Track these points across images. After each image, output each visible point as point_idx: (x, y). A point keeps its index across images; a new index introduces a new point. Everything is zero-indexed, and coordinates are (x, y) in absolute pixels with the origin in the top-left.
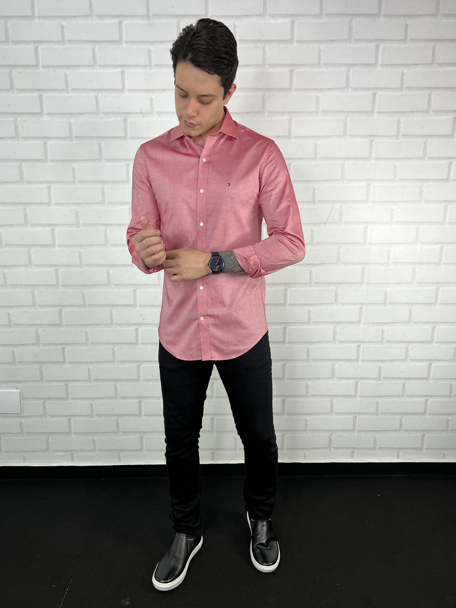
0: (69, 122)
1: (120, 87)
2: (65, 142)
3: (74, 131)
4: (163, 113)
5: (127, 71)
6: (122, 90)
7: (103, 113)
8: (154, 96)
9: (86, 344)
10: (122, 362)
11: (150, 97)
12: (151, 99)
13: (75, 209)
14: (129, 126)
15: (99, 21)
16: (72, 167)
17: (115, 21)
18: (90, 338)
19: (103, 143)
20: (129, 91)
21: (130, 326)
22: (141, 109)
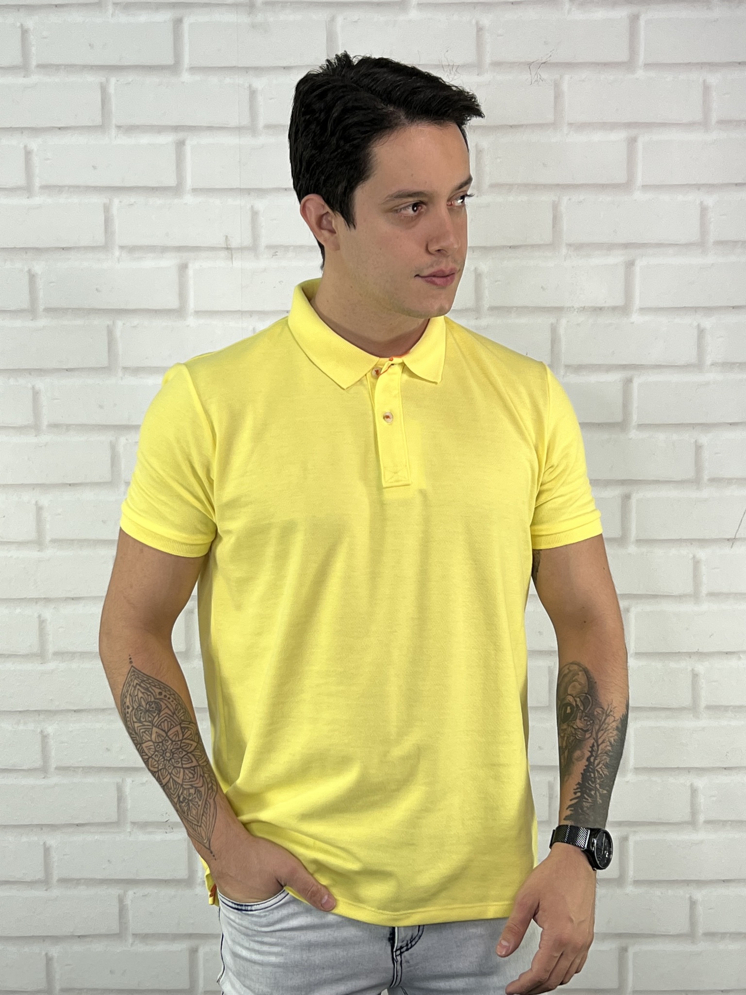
0: (29, 271)
1: (172, 182)
2: (18, 323)
3: (41, 294)
4: (286, 248)
5: (192, 142)
6: (177, 190)
7: (122, 248)
8: (261, 204)
9: (45, 882)
10: (145, 937)
11: (252, 207)
12: (255, 214)
13: (34, 502)
14: (191, 282)
15: (123, 18)
16: (33, 388)
17: (164, 17)
18: (56, 864)
19: (121, 325)
20: (195, 191)
21: (172, 829)
22: (226, 239)
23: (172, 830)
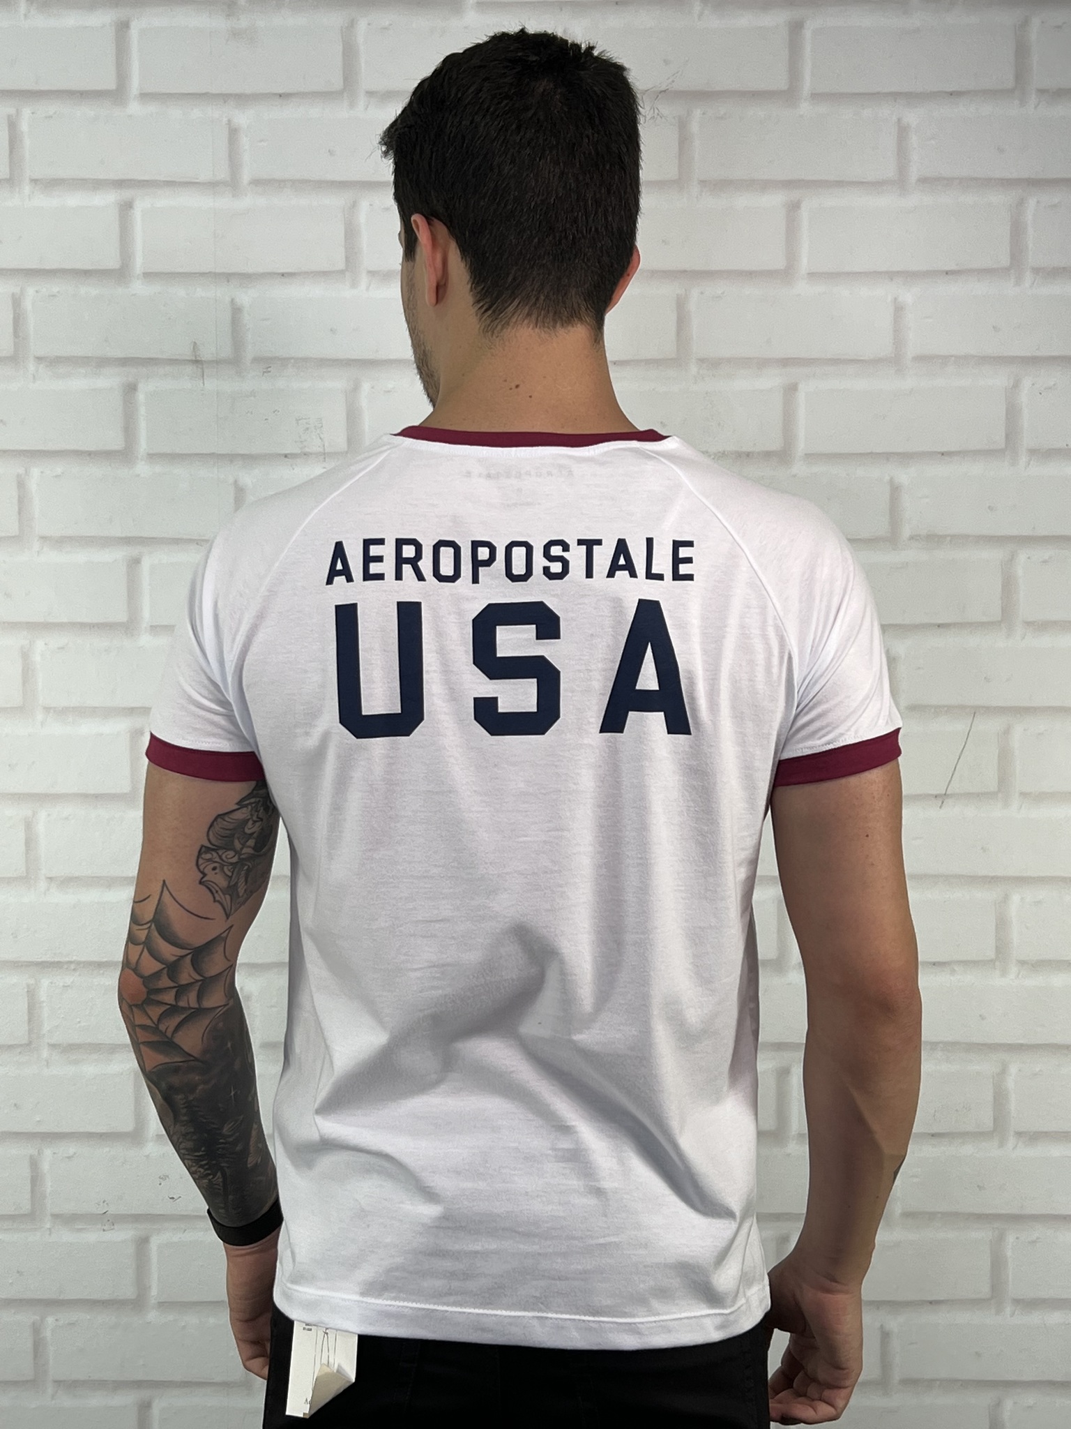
1: (112, 262)
4: (284, 362)
5: (143, 204)
6: (120, 275)
7: (39, 359)
8: (246, 297)
10: (71, 1386)
11: (233, 300)
14: (142, 411)
15: (40, 21)
17: (102, 19)
19: (37, 474)
20: (149, 276)
21: (113, 1225)
22: (194, 348)
23: (112, 1227)
